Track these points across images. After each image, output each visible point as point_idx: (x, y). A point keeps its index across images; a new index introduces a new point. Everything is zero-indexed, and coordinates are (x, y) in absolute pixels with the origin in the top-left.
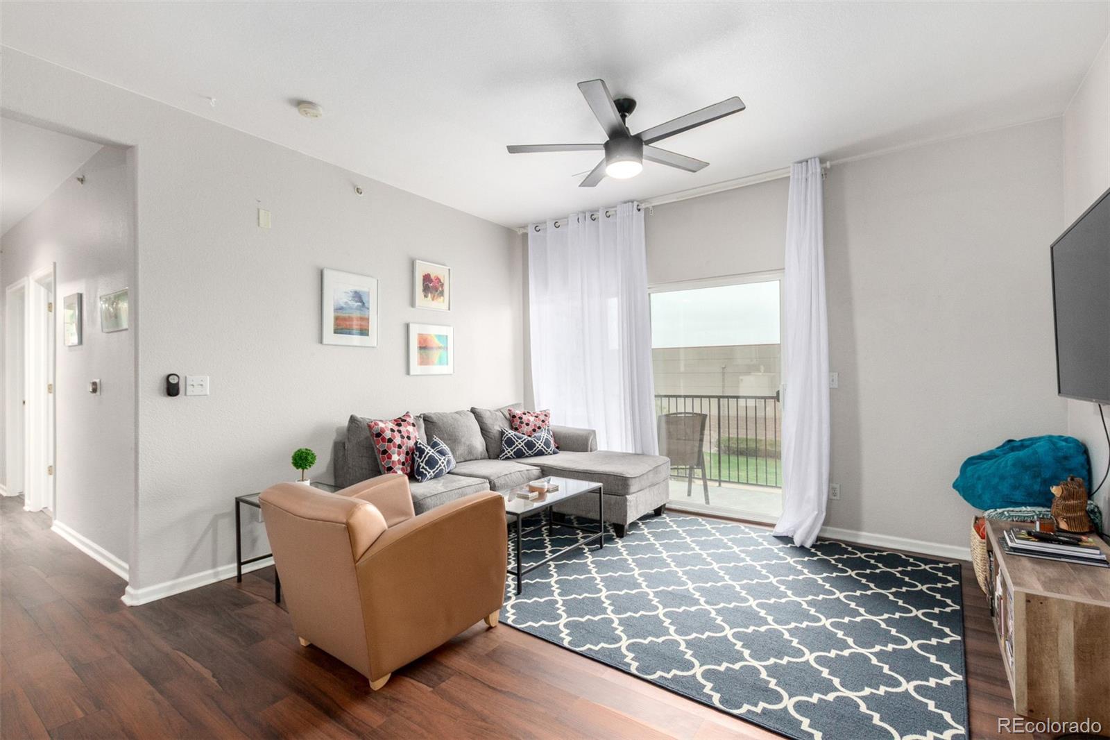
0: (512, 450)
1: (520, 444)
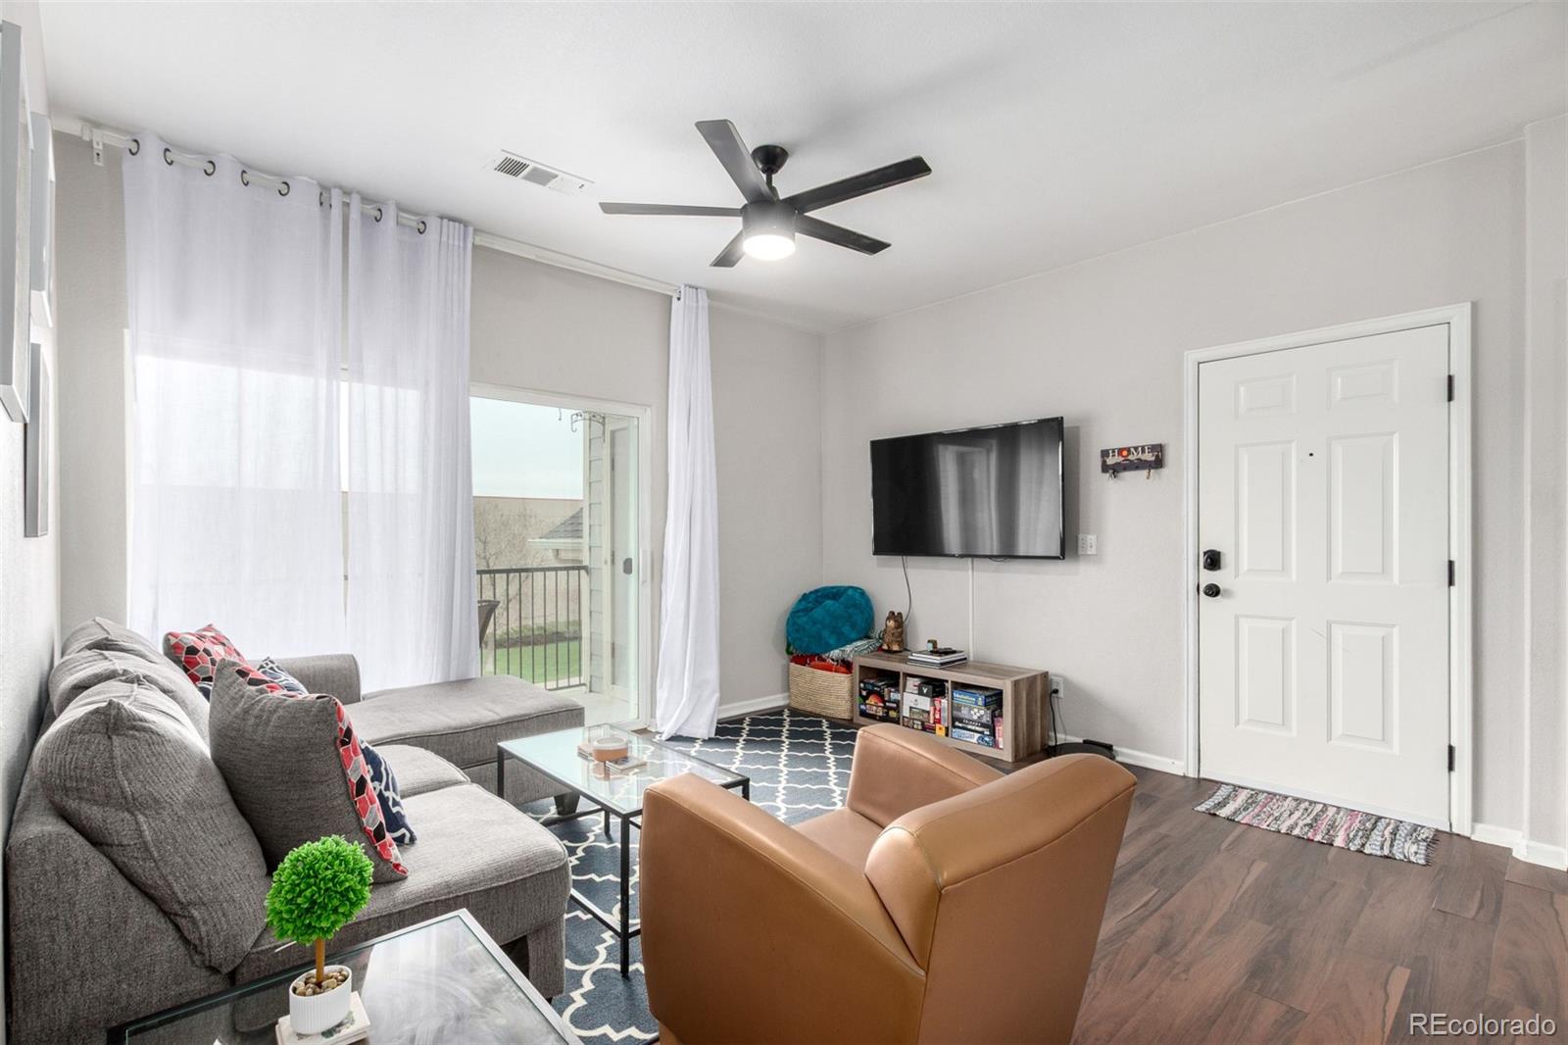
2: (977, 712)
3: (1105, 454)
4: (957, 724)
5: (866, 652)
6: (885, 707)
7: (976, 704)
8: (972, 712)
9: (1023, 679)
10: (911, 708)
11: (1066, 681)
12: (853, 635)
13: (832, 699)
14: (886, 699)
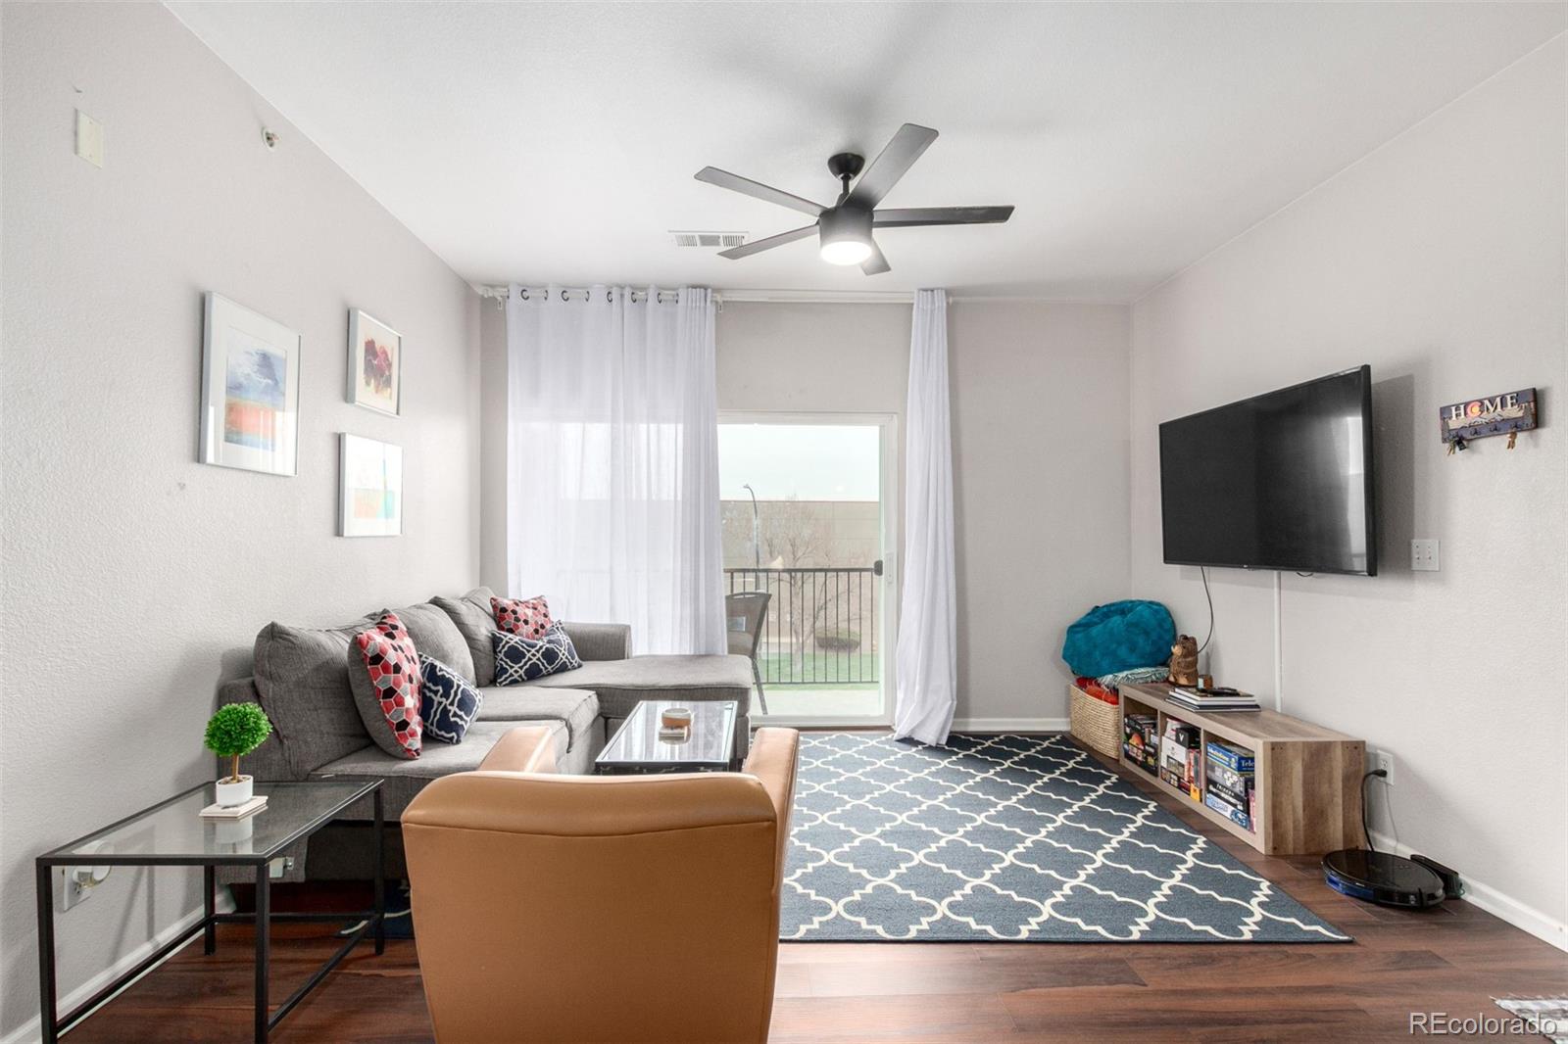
0: (521, 668)
1: (533, 657)
2: (1231, 778)
3: (1445, 412)
4: (1211, 788)
5: (1141, 681)
6: (1144, 751)
7: (1229, 766)
8: (1226, 776)
9: (1294, 744)
10: (1168, 757)
11: (1398, 761)
12: (1133, 660)
13: (1100, 733)
14: (1147, 741)
